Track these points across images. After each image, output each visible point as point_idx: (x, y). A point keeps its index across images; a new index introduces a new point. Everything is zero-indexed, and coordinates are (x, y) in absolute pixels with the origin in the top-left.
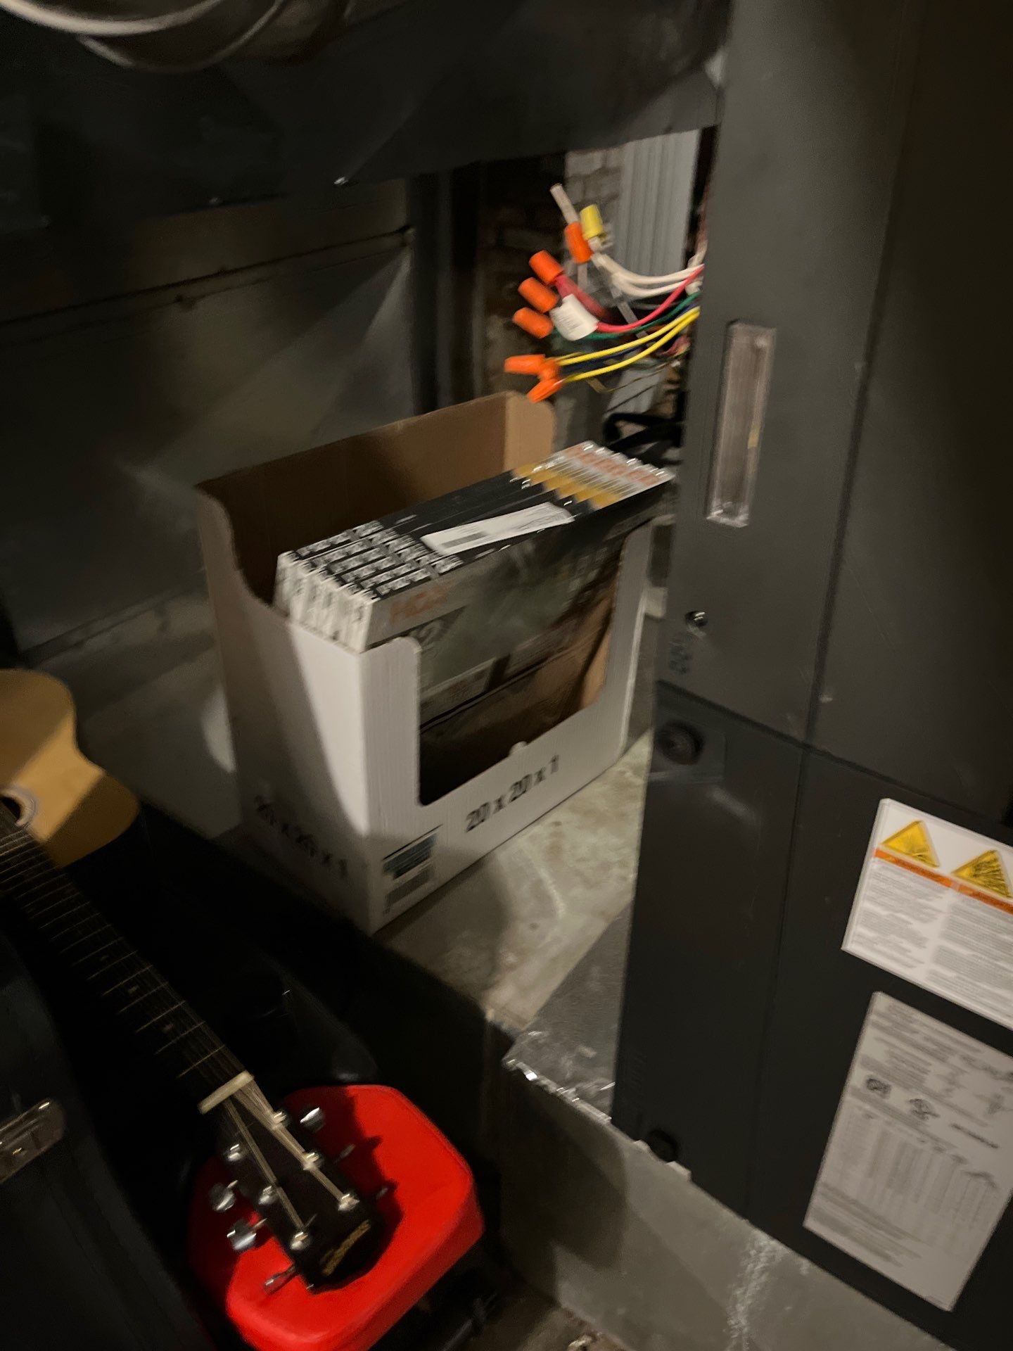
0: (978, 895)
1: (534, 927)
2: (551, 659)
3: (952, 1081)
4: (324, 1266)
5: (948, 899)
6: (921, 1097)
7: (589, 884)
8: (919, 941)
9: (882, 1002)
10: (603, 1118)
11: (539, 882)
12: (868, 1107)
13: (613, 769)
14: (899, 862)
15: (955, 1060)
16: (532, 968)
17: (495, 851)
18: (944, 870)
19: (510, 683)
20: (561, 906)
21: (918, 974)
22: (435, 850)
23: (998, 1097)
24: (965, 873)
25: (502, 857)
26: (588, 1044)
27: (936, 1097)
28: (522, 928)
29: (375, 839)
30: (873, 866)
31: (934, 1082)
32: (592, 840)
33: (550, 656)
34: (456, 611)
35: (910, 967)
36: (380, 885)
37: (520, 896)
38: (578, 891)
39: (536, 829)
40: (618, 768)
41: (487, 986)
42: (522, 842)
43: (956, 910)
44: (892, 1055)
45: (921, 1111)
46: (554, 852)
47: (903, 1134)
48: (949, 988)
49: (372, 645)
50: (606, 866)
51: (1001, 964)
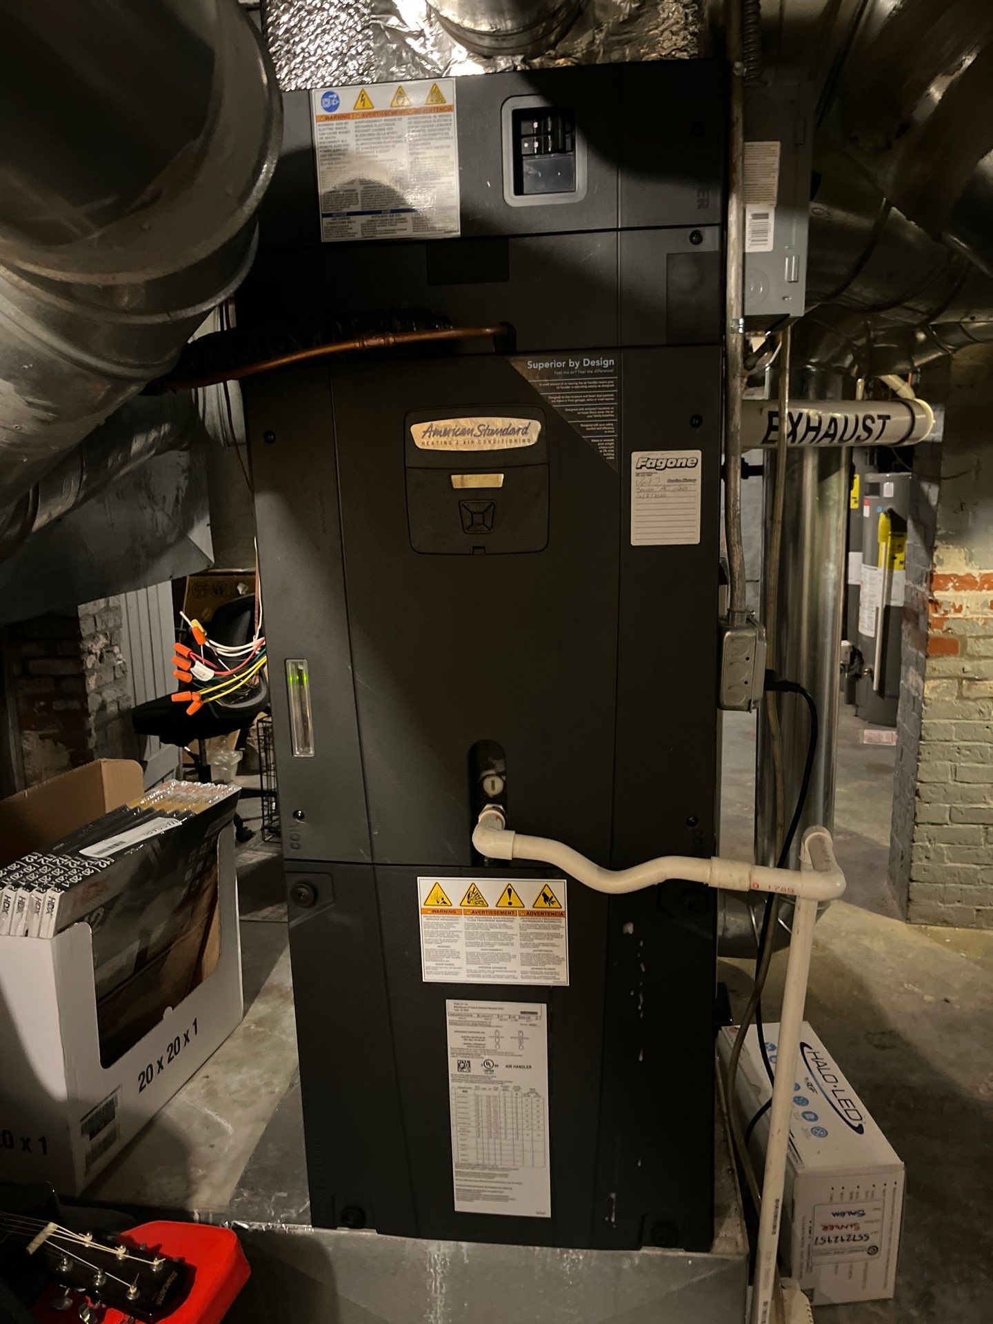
0: (474, 912)
1: (212, 1146)
2: (176, 942)
3: (497, 1037)
4: (155, 1301)
5: (463, 919)
6: (487, 1057)
7: (244, 1105)
8: (456, 955)
9: (450, 1004)
10: (307, 1229)
11: (207, 1117)
12: (463, 1084)
13: (239, 1028)
14: (434, 911)
15: (495, 1021)
16: (219, 1173)
17: (163, 1110)
18: (456, 906)
19: (151, 964)
20: (229, 1128)
21: (462, 978)
22: (118, 1109)
23: (520, 1032)
24: (465, 903)
25: (170, 1112)
26: (280, 1191)
27: (494, 1052)
28: (203, 1150)
29: (72, 1101)
30: (423, 919)
31: (490, 1044)
32: (239, 1077)
33: (176, 939)
34: (112, 900)
35: (456, 973)
36: (81, 1146)
37: (195, 1132)
38: (239, 1112)
39: (190, 1086)
40: (245, 1024)
41: (188, 1196)
42: (183, 1097)
43: (467, 926)
44: (465, 1038)
45: (489, 1066)
46: (211, 1095)
47: (486, 1090)
48: (479, 976)
49: (59, 930)
50: (255, 1090)
51: (497, 947)
